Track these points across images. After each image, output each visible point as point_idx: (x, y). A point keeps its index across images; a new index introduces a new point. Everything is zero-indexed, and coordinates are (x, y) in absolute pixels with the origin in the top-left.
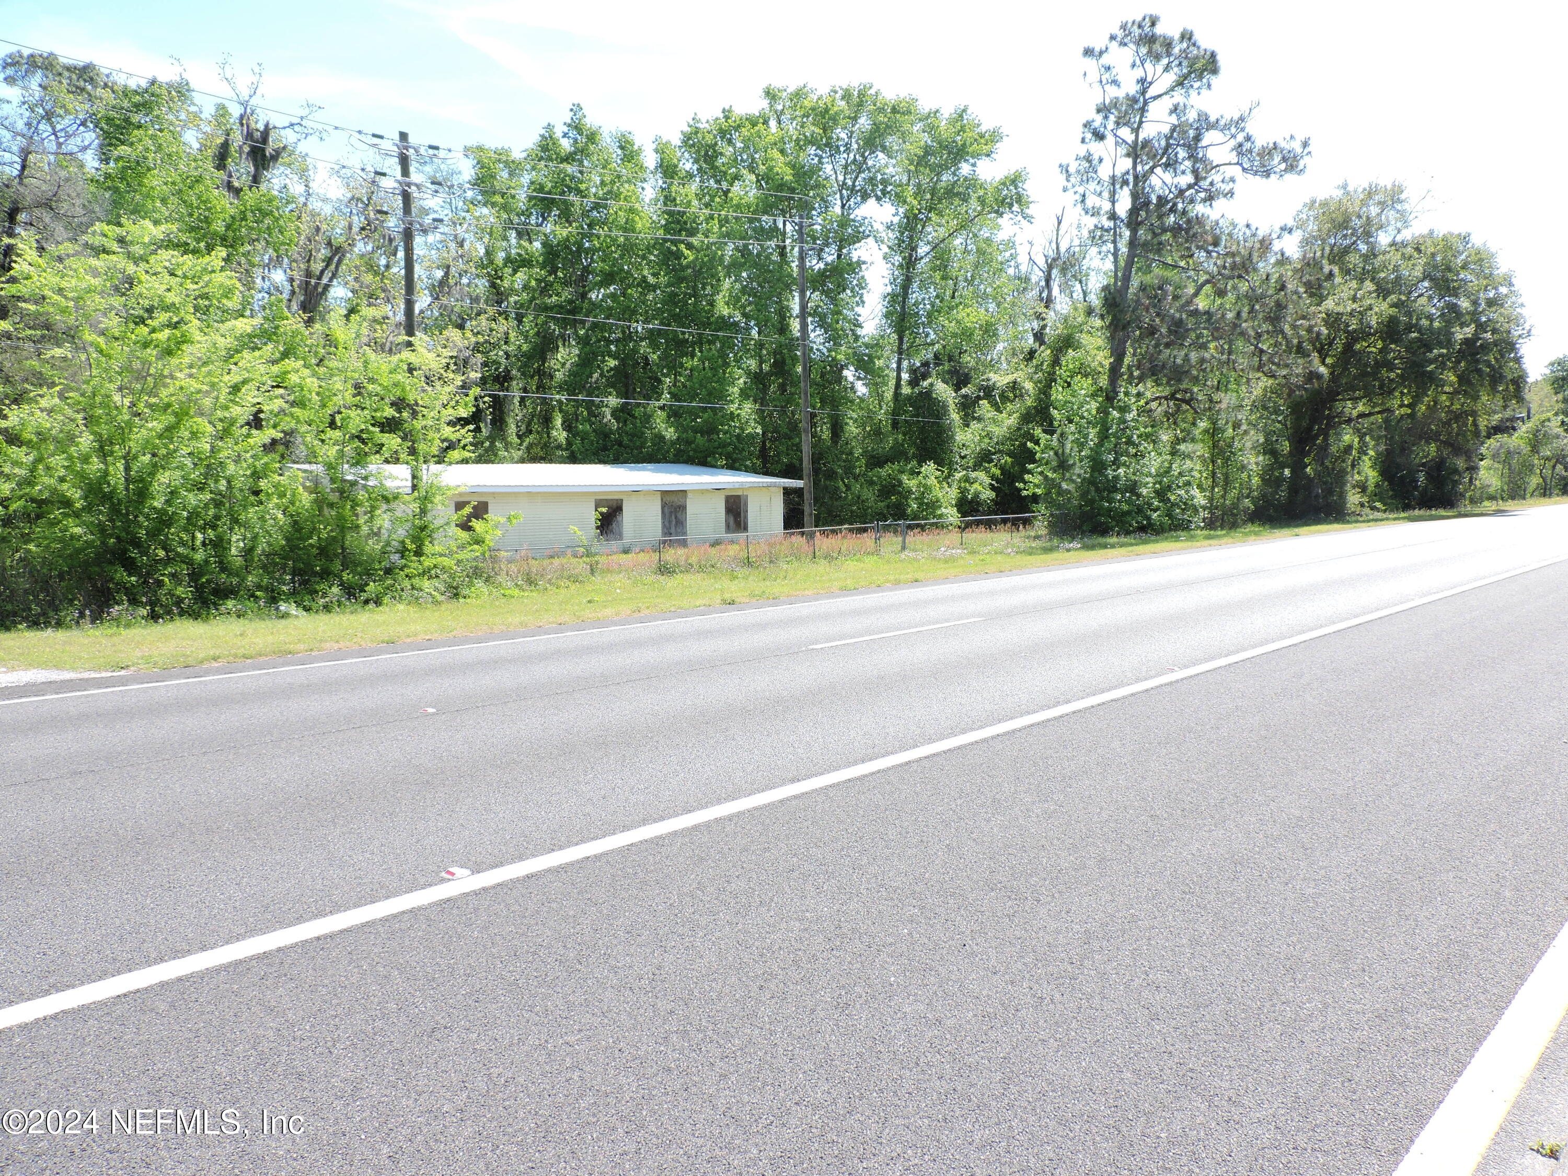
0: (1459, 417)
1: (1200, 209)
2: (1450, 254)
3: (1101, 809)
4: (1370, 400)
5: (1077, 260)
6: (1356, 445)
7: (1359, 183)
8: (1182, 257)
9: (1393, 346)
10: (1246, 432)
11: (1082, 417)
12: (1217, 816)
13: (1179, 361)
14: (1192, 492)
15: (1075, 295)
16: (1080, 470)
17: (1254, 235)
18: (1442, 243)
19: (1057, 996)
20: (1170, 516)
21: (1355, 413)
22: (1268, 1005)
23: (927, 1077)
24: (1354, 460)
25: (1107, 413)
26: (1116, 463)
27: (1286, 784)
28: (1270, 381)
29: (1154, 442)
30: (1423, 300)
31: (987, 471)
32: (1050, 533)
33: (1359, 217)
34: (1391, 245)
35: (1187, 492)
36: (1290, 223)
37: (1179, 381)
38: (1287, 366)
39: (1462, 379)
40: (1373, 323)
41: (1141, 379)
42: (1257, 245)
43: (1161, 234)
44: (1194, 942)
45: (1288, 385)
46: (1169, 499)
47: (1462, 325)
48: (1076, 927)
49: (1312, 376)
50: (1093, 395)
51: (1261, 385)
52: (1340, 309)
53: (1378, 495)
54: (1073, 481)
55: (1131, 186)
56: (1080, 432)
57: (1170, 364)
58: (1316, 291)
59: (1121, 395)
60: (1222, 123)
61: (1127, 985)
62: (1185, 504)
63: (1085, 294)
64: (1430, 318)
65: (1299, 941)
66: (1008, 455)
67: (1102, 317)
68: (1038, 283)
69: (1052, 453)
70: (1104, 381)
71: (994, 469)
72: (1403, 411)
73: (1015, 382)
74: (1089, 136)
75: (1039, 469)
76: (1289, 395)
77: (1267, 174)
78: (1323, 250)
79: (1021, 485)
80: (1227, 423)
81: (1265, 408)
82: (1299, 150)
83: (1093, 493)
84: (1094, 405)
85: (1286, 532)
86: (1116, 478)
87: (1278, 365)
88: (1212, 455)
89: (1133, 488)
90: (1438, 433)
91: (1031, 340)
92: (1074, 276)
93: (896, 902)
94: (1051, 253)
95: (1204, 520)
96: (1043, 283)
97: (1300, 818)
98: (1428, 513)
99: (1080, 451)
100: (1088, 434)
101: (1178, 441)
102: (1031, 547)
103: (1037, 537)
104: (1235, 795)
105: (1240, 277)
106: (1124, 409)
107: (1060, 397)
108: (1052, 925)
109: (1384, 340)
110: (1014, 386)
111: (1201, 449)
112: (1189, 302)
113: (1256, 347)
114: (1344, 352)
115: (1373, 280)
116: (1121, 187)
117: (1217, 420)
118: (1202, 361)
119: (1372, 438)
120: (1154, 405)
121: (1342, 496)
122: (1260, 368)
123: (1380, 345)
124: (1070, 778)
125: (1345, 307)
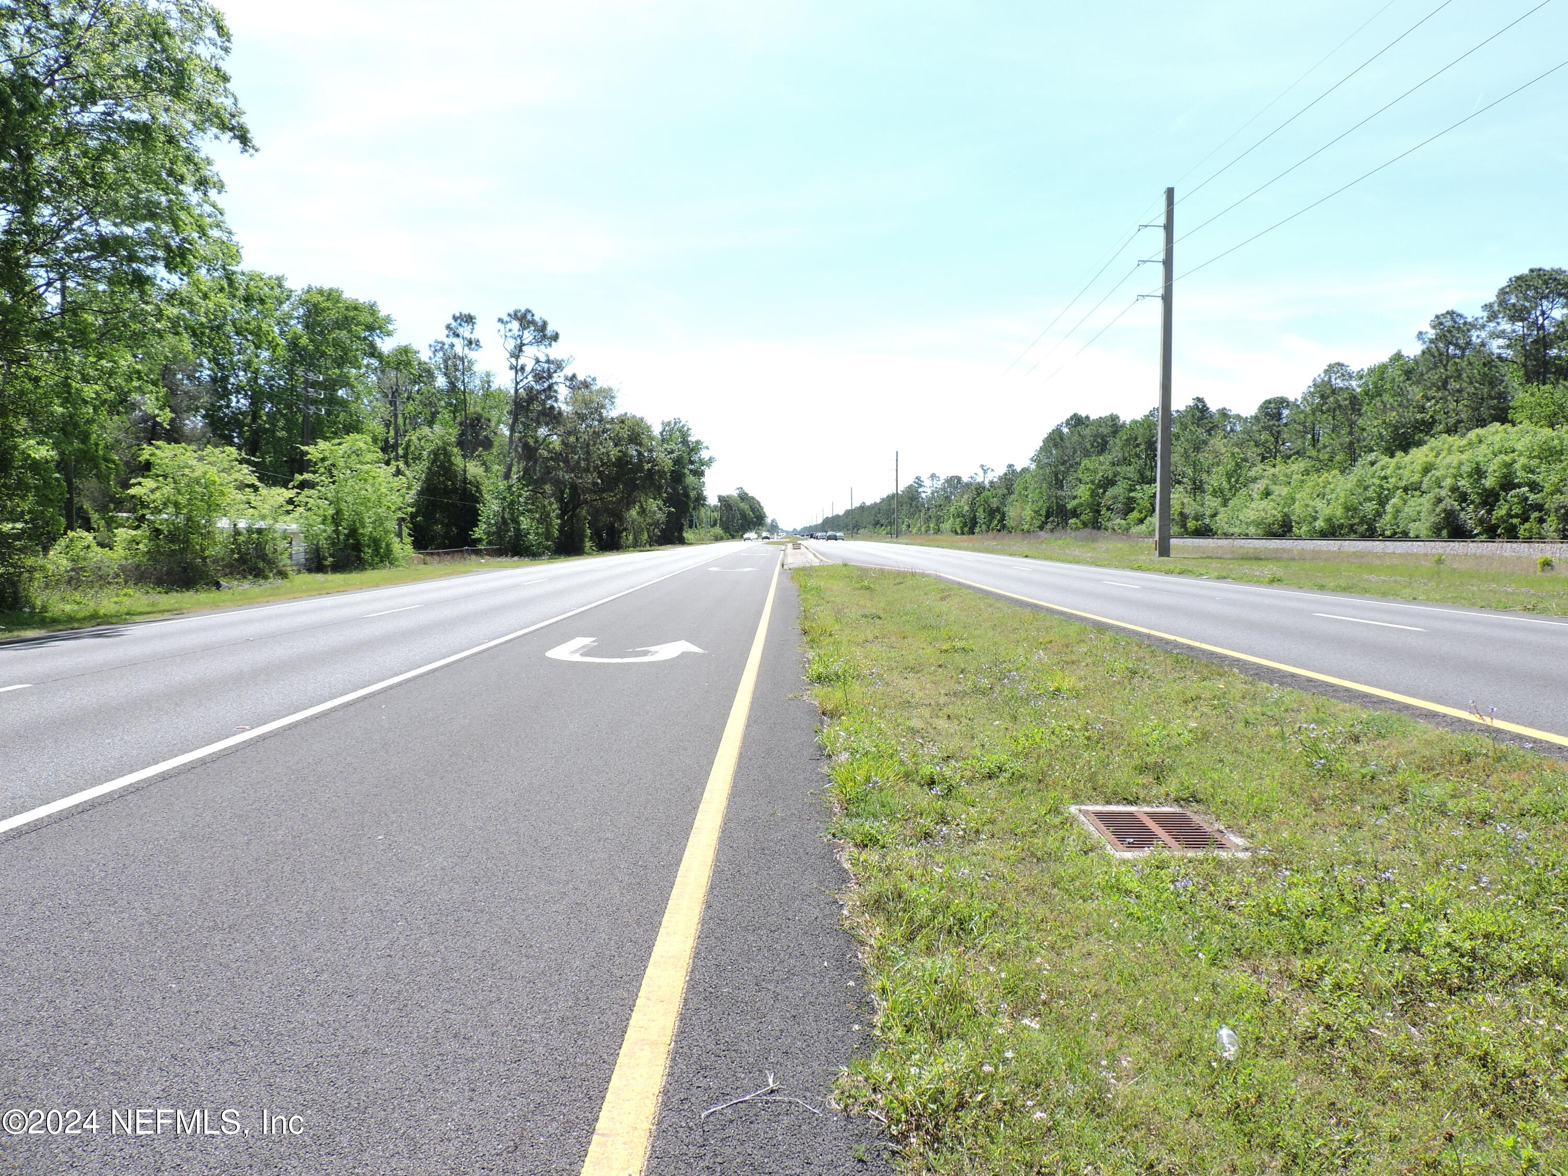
2: (638, 427)
121: (584, 542)
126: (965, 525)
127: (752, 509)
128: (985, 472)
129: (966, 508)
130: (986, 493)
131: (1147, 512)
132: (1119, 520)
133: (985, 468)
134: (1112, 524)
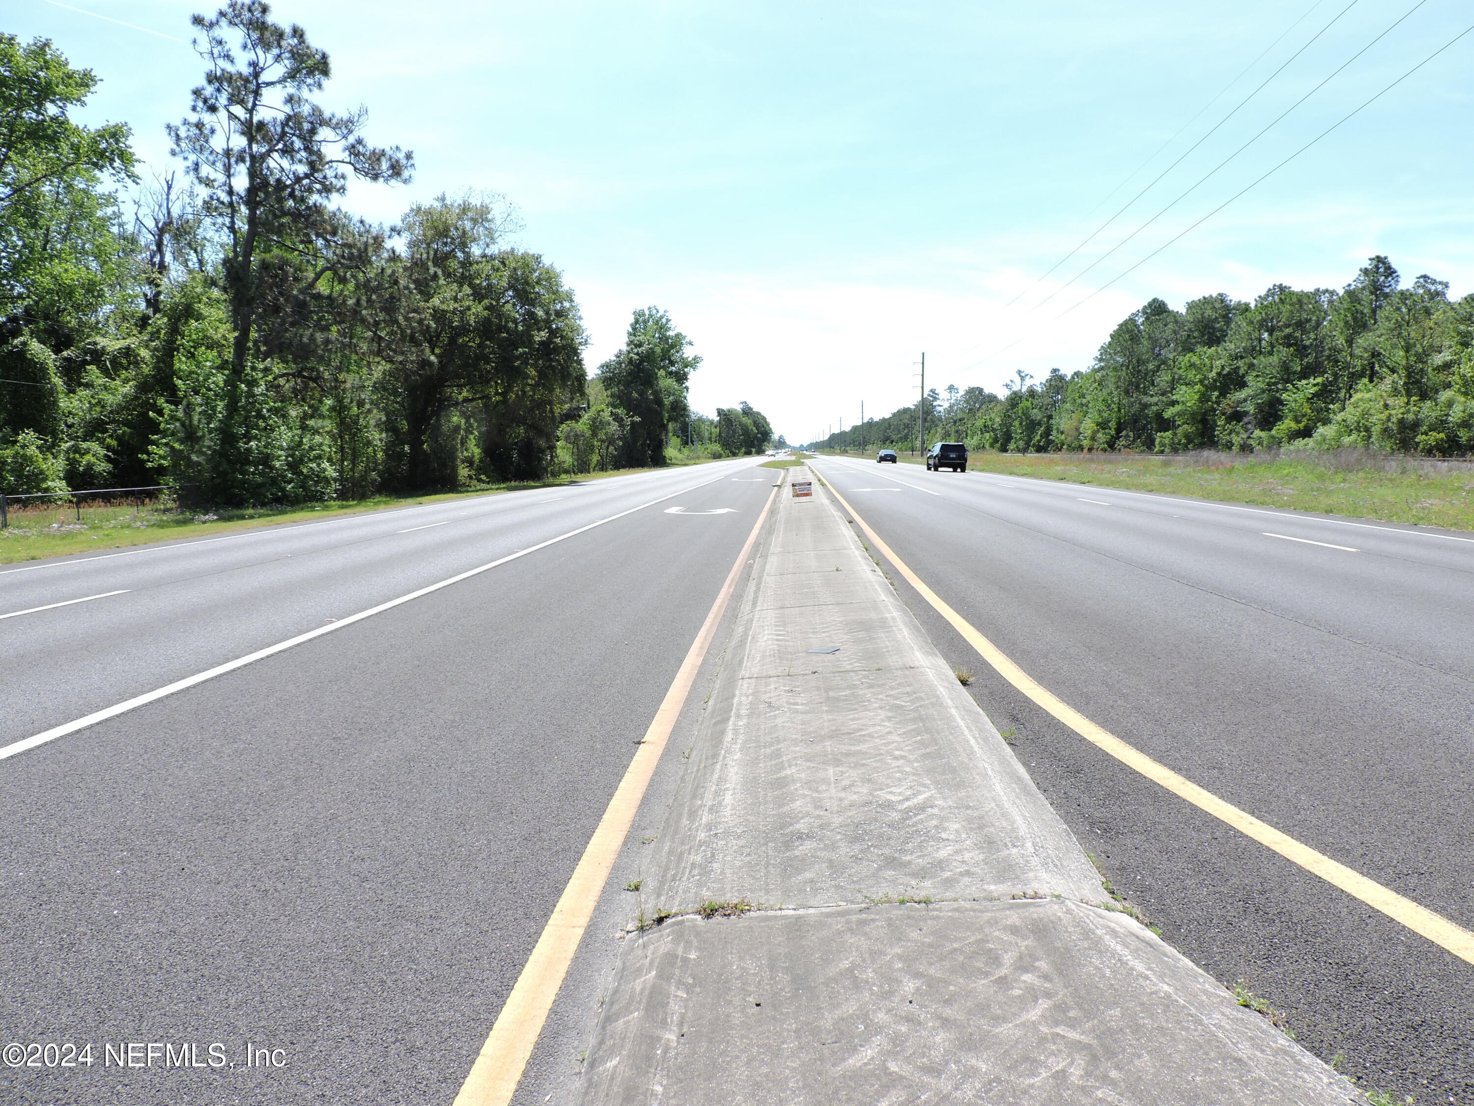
0: (540, 405)
1: (315, 198)
2: (527, 271)
3: (288, 740)
4: (472, 388)
5: (191, 228)
6: (463, 426)
7: (455, 198)
8: (302, 242)
9: (488, 343)
10: (369, 411)
11: (210, 389)
12: (389, 730)
13: (305, 340)
14: (323, 465)
15: (190, 264)
16: (210, 442)
17: (368, 231)
18: (521, 261)
19: (280, 886)
20: (304, 487)
21: (460, 398)
22: (449, 850)
23: (173, 974)
24: (462, 438)
25: (235, 387)
26: (248, 437)
27: (440, 698)
28: (388, 366)
29: (284, 416)
30: (509, 307)
31: (101, 442)
32: (180, 506)
33: (457, 229)
34: (482, 257)
35: (319, 465)
36: (399, 224)
37: (307, 359)
38: (403, 353)
39: (542, 374)
40: (472, 322)
41: (267, 355)
42: (371, 241)
43: (280, 217)
44: (386, 822)
45: (404, 369)
46: (302, 473)
47: (539, 330)
48: (285, 833)
49: (425, 363)
50: (220, 368)
51: (380, 369)
52: (444, 307)
53: (480, 470)
54: (204, 454)
55: (248, 164)
56: (207, 404)
57: (296, 342)
58: (425, 287)
59: (248, 370)
60: (334, 121)
61: (338, 864)
62: (317, 476)
63: (201, 262)
64: (515, 321)
65: (465, 804)
66: (125, 425)
67: (225, 290)
68: (147, 246)
69: (178, 424)
70: (229, 354)
71: (109, 440)
72: (498, 398)
73: (128, 348)
74: (200, 104)
75: (164, 441)
76: (406, 380)
77: (375, 177)
78: (428, 253)
79: (145, 457)
80: (352, 402)
81: (385, 389)
82: (403, 161)
83: (225, 466)
84: (220, 379)
85: (410, 501)
86: (249, 450)
87: (395, 351)
88: (340, 431)
89: (266, 460)
90: (525, 418)
91: (143, 305)
92: (189, 244)
93: (101, 851)
94: (161, 216)
95: (336, 491)
96: (154, 247)
97: (454, 721)
98: (521, 484)
99: (208, 423)
100: (216, 406)
101: (305, 417)
102: (162, 521)
103: (166, 511)
104: (401, 712)
105: (357, 267)
106: (253, 383)
107: (184, 367)
108: (264, 836)
109: (480, 338)
110: (127, 352)
111: (328, 425)
112: (312, 285)
113: (375, 333)
114: (449, 344)
115: (469, 285)
116: (237, 162)
117: (343, 398)
118: (327, 341)
119: (476, 420)
120: (282, 381)
121: (454, 470)
122: (379, 353)
123: (477, 341)
124: (254, 720)
125: (448, 305)
126: (996, 440)
127: (756, 424)
128: (1023, 378)
129: (998, 421)
130: (1025, 404)
131: (1309, 420)
132: (1257, 433)
133: (1023, 374)
134: (1243, 439)
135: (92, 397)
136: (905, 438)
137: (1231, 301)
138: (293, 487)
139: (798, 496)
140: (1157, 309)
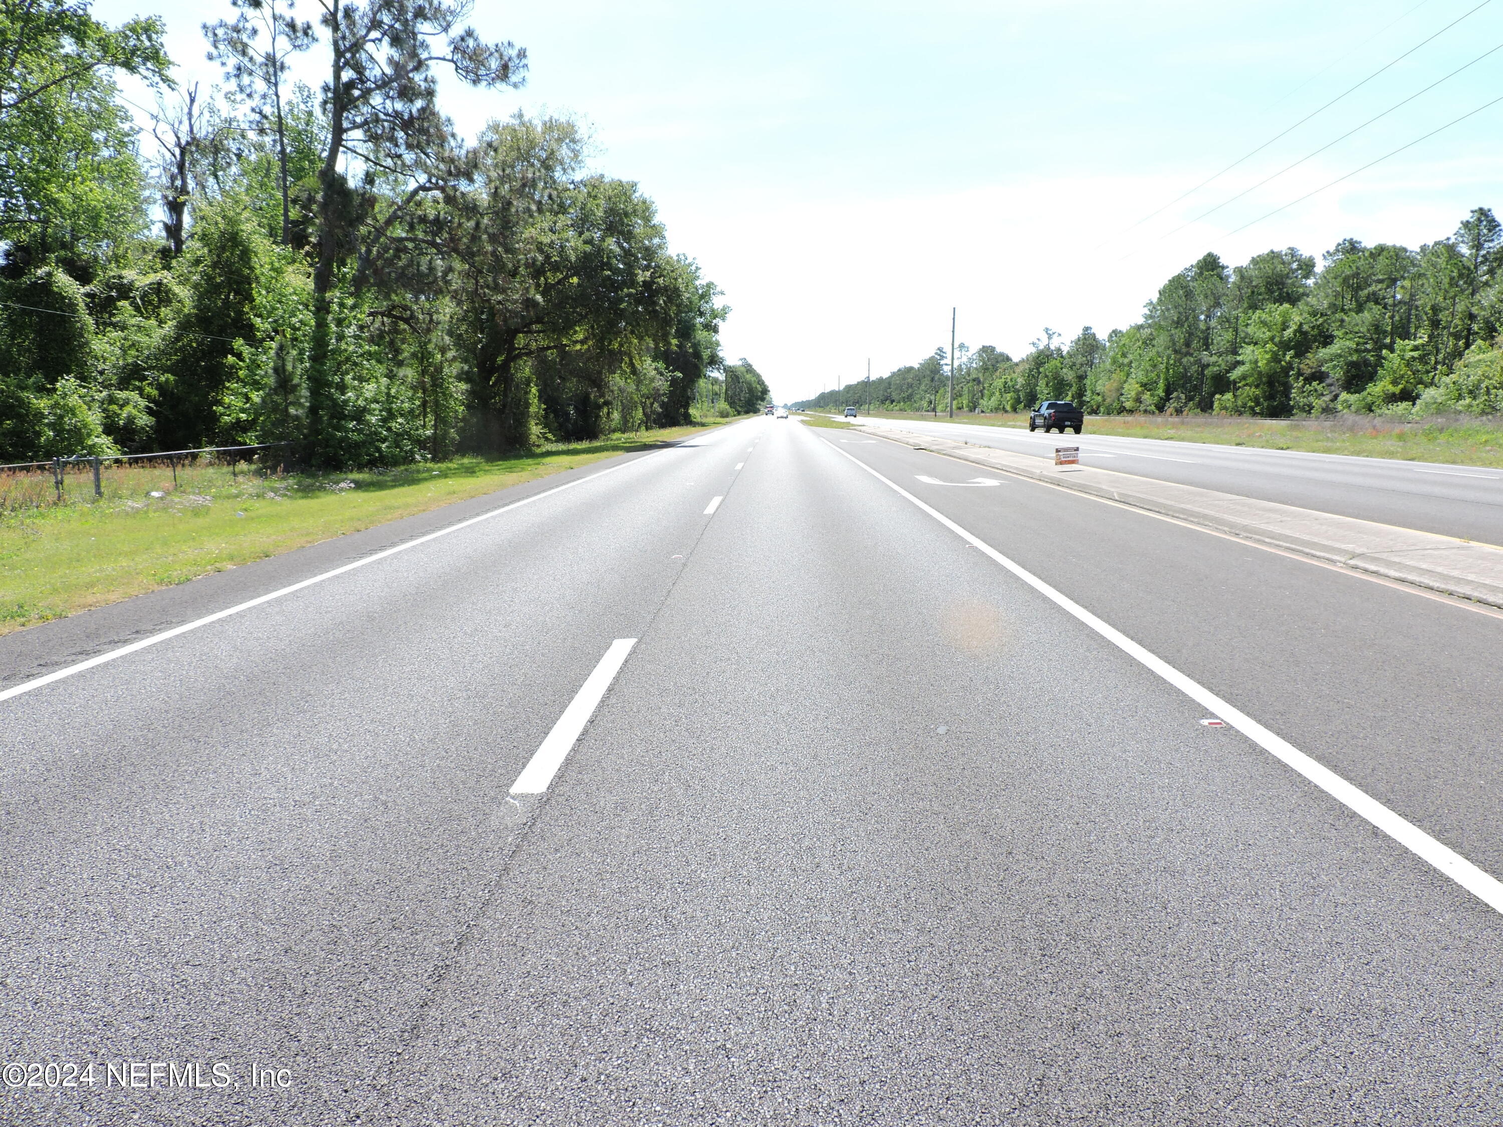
4: (549, 335)
10: (455, 358)
13: (420, 269)
21: (536, 346)
25: (323, 326)
31: (141, 390)
34: (571, 184)
40: (572, 256)
47: (640, 268)
53: (547, 425)
60: (431, 11)
66: (168, 371)
68: (167, 168)
71: (148, 389)
72: (577, 347)
73: (160, 284)
75: (245, 390)
79: (220, 409)
80: (436, 347)
82: (518, 60)
84: (308, 315)
86: (345, 403)
88: (422, 382)
89: (361, 414)
91: (163, 236)
94: (183, 134)
96: (173, 171)
106: (342, 322)
110: (159, 288)
111: (410, 374)
116: (281, 69)
125: (546, 237)
126: (1018, 401)
127: (756, 383)
128: (1050, 337)
129: (1021, 381)
130: (1052, 363)
131: (1407, 382)
132: (1344, 396)
133: (1051, 332)
134: (1326, 402)
135: (125, 339)
136: (909, 398)
137: (1301, 255)
138: (387, 447)
139: (1061, 463)
140: (1210, 264)
